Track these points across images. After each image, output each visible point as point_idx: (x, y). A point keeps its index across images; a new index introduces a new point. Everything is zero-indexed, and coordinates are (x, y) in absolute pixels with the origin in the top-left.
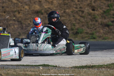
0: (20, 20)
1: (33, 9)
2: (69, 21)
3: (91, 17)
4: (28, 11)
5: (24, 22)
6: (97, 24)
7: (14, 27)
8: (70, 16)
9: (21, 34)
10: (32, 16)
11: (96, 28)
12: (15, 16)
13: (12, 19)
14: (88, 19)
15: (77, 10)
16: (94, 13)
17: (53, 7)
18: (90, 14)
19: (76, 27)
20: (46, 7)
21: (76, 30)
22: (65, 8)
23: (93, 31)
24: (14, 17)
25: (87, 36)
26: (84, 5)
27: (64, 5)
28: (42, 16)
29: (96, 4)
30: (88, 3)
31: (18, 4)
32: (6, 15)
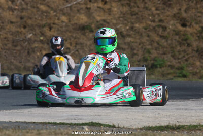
1: (76, 22)
2: (140, 44)
3: (179, 38)
4: (67, 26)
7: (42, 53)
10: (74, 35)
11: (189, 58)
12: (42, 34)
13: (38, 40)
14: (174, 41)
15: (153, 24)
16: (185, 31)
17: (112, 19)
18: (177, 33)
19: (153, 56)
20: (99, 19)
21: (152, 62)
22: (133, 21)
23: (182, 63)
24: (41, 36)
25: (172, 71)
26: (168, 16)
27: (131, 16)
28: (91, 35)
29: (189, 15)
30: (174, 12)
31: (49, 13)
32: (28, 32)
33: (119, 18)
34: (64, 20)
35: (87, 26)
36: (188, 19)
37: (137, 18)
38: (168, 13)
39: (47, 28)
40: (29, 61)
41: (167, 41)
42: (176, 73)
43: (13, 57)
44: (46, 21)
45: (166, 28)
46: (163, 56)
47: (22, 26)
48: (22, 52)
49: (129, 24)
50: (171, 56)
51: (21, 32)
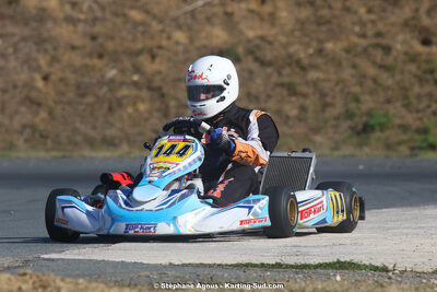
0: (157, 82)
3: (418, 68)
4: (186, 51)
5: (172, 91)
7: (137, 110)
8: (339, 65)
12: (137, 70)
13: (129, 81)
14: (407, 76)
15: (363, 42)
16: (429, 54)
17: (277, 34)
18: (413, 58)
19: (364, 107)
20: (251, 34)
21: (364, 119)
22: (321, 36)
23: (425, 120)
24: (134, 74)
25: (405, 137)
26: (393, 25)
27: (316, 27)
30: (405, 17)
31: (149, 26)
33: (293, 31)
34: (180, 40)
36: (433, 29)
37: (328, 30)
38: (393, 19)
39: (145, 56)
40: (112, 125)
41: (393, 76)
42: (415, 141)
43: (79, 119)
44: (144, 41)
45: (389, 48)
46: (386, 106)
47: (95, 54)
48: (97, 107)
50: (403, 105)
51: (93, 68)
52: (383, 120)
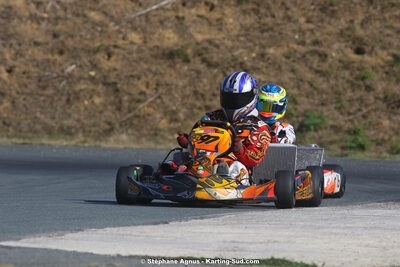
0: (112, 78)
1: (158, 44)
3: (351, 75)
4: (140, 51)
5: (125, 87)
6: (371, 97)
7: (93, 102)
8: (280, 68)
9: (117, 126)
10: (154, 69)
11: (369, 112)
12: (94, 66)
13: (86, 76)
14: (341, 80)
15: (302, 49)
16: (361, 61)
17: (224, 38)
18: (347, 65)
19: (301, 108)
20: (199, 37)
21: (300, 119)
22: (264, 42)
23: (356, 122)
24: (91, 70)
25: (336, 137)
26: (329, 34)
27: (260, 34)
28: (186, 68)
29: (368, 33)
30: (340, 27)
31: (107, 26)
32: (67, 61)
33: (238, 36)
34: (135, 41)
35: (178, 50)
36: (366, 39)
37: (271, 36)
38: (330, 29)
39: (103, 54)
40: (69, 115)
41: (328, 81)
42: (346, 141)
43: (39, 109)
44: (101, 40)
45: (326, 56)
46: (320, 108)
47: (56, 51)
48: (56, 98)
49: (257, 48)
50: (336, 108)
51: (54, 63)
52: (318, 121)
